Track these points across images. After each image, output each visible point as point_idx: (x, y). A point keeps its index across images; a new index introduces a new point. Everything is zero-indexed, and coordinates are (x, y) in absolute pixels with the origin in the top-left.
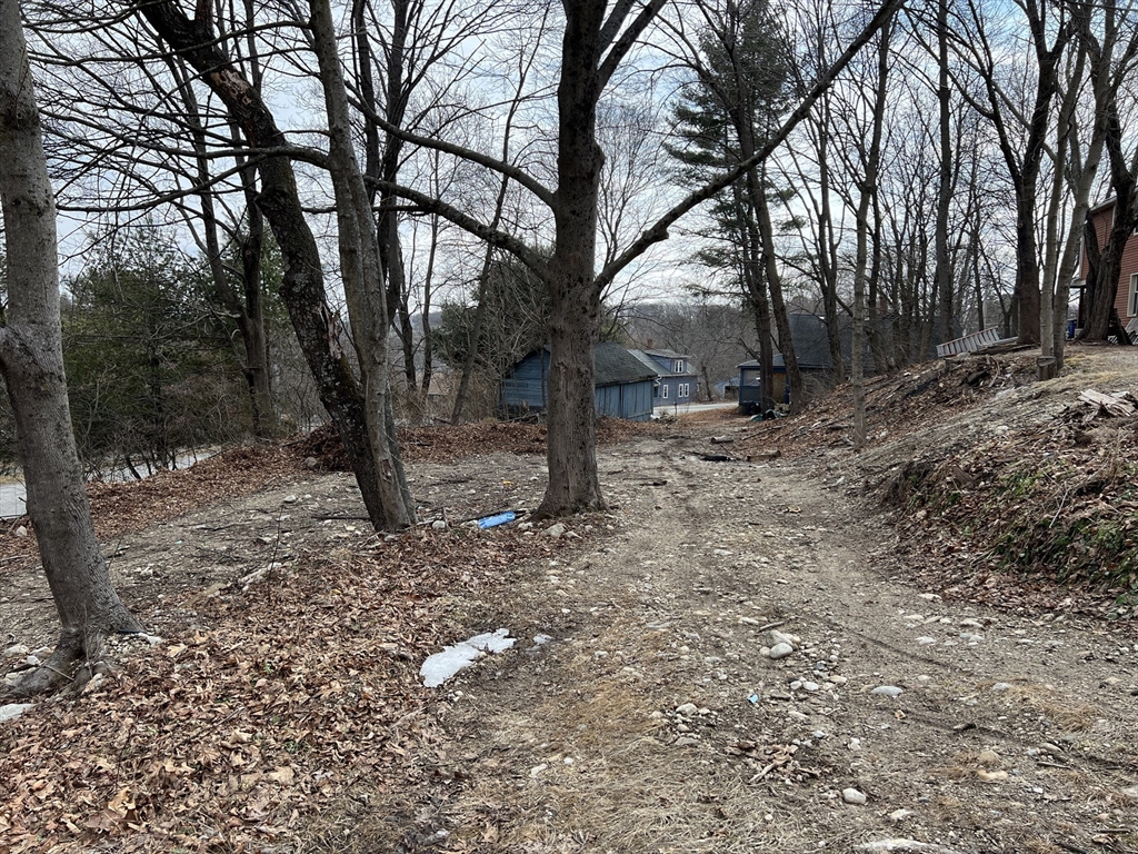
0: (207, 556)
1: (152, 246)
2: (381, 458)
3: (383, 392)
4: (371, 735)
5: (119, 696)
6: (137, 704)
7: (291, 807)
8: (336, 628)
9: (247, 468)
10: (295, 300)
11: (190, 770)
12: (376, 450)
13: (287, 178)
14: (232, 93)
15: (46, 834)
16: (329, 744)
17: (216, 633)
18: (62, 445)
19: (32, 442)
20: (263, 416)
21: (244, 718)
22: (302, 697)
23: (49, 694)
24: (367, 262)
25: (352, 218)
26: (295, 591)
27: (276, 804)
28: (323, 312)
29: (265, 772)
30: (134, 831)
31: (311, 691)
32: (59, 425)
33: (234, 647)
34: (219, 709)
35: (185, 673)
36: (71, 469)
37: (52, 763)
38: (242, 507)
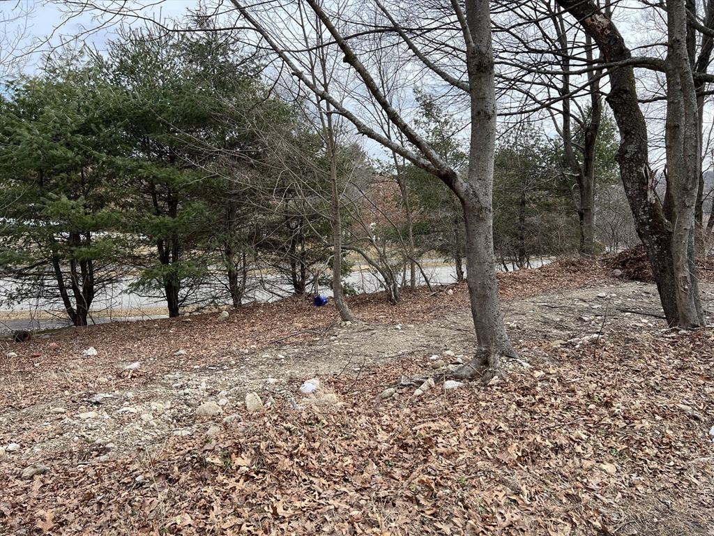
0: (548, 322)
1: (528, 134)
2: (681, 275)
3: (689, 228)
4: (672, 463)
5: (508, 391)
6: (518, 399)
7: (617, 490)
8: (643, 384)
9: (575, 272)
10: (626, 163)
11: (551, 446)
12: (677, 269)
13: (630, 80)
14: (597, 29)
15: (475, 453)
16: (641, 459)
17: (561, 369)
18: (487, 248)
19: (473, 245)
20: (587, 240)
21: (581, 425)
22: (621, 424)
23: (471, 380)
24: (688, 133)
25: (679, 102)
26: (612, 355)
27: (606, 485)
28: (646, 171)
29: (597, 462)
30: (521, 469)
31: (627, 421)
32: (487, 237)
33: (573, 380)
34: (565, 415)
35: (544, 388)
36: (490, 261)
37: (476, 417)
38: (570, 296)
